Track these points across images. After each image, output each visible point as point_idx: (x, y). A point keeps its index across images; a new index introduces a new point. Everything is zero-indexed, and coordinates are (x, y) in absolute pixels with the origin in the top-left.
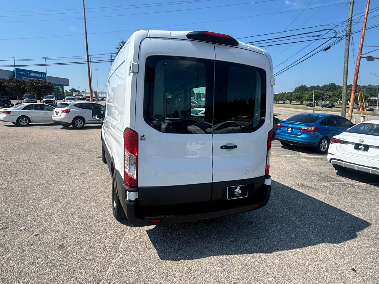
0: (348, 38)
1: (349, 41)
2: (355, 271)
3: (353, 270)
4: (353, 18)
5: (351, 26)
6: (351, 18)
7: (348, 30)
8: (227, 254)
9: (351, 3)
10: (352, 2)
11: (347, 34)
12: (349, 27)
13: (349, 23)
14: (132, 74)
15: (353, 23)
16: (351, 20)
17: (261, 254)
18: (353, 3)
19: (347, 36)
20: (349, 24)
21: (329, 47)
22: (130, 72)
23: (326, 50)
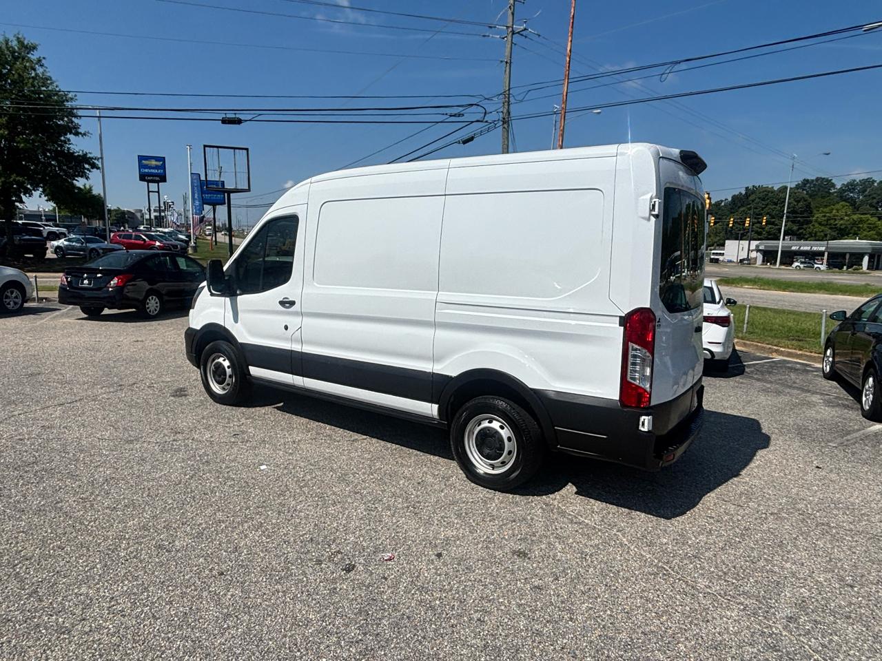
0: (506, 126)
1: (508, 131)
2: (820, 468)
3: (817, 467)
4: (511, 90)
5: (509, 105)
6: (509, 90)
7: (505, 111)
8: (711, 490)
9: (507, 62)
10: (509, 61)
11: (504, 119)
12: (506, 107)
13: (507, 99)
14: (653, 219)
15: (512, 100)
16: (509, 94)
17: (735, 479)
18: (511, 63)
19: (504, 123)
20: (506, 102)
21: (471, 139)
22: (651, 214)
23: (465, 142)
